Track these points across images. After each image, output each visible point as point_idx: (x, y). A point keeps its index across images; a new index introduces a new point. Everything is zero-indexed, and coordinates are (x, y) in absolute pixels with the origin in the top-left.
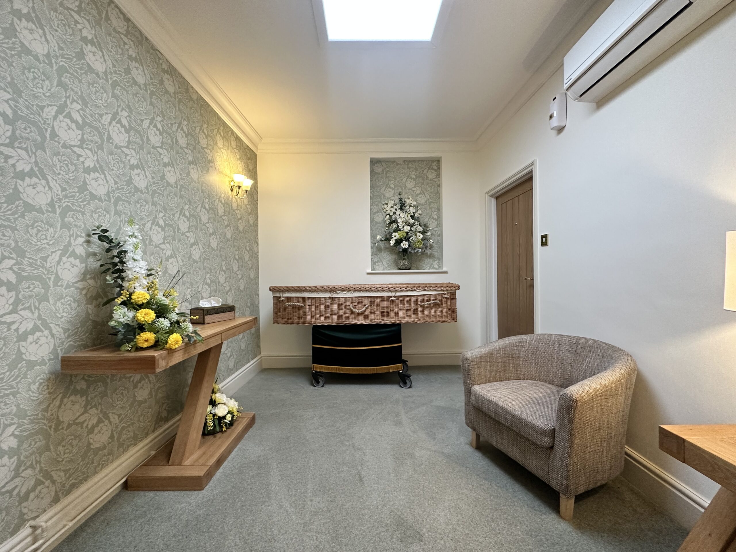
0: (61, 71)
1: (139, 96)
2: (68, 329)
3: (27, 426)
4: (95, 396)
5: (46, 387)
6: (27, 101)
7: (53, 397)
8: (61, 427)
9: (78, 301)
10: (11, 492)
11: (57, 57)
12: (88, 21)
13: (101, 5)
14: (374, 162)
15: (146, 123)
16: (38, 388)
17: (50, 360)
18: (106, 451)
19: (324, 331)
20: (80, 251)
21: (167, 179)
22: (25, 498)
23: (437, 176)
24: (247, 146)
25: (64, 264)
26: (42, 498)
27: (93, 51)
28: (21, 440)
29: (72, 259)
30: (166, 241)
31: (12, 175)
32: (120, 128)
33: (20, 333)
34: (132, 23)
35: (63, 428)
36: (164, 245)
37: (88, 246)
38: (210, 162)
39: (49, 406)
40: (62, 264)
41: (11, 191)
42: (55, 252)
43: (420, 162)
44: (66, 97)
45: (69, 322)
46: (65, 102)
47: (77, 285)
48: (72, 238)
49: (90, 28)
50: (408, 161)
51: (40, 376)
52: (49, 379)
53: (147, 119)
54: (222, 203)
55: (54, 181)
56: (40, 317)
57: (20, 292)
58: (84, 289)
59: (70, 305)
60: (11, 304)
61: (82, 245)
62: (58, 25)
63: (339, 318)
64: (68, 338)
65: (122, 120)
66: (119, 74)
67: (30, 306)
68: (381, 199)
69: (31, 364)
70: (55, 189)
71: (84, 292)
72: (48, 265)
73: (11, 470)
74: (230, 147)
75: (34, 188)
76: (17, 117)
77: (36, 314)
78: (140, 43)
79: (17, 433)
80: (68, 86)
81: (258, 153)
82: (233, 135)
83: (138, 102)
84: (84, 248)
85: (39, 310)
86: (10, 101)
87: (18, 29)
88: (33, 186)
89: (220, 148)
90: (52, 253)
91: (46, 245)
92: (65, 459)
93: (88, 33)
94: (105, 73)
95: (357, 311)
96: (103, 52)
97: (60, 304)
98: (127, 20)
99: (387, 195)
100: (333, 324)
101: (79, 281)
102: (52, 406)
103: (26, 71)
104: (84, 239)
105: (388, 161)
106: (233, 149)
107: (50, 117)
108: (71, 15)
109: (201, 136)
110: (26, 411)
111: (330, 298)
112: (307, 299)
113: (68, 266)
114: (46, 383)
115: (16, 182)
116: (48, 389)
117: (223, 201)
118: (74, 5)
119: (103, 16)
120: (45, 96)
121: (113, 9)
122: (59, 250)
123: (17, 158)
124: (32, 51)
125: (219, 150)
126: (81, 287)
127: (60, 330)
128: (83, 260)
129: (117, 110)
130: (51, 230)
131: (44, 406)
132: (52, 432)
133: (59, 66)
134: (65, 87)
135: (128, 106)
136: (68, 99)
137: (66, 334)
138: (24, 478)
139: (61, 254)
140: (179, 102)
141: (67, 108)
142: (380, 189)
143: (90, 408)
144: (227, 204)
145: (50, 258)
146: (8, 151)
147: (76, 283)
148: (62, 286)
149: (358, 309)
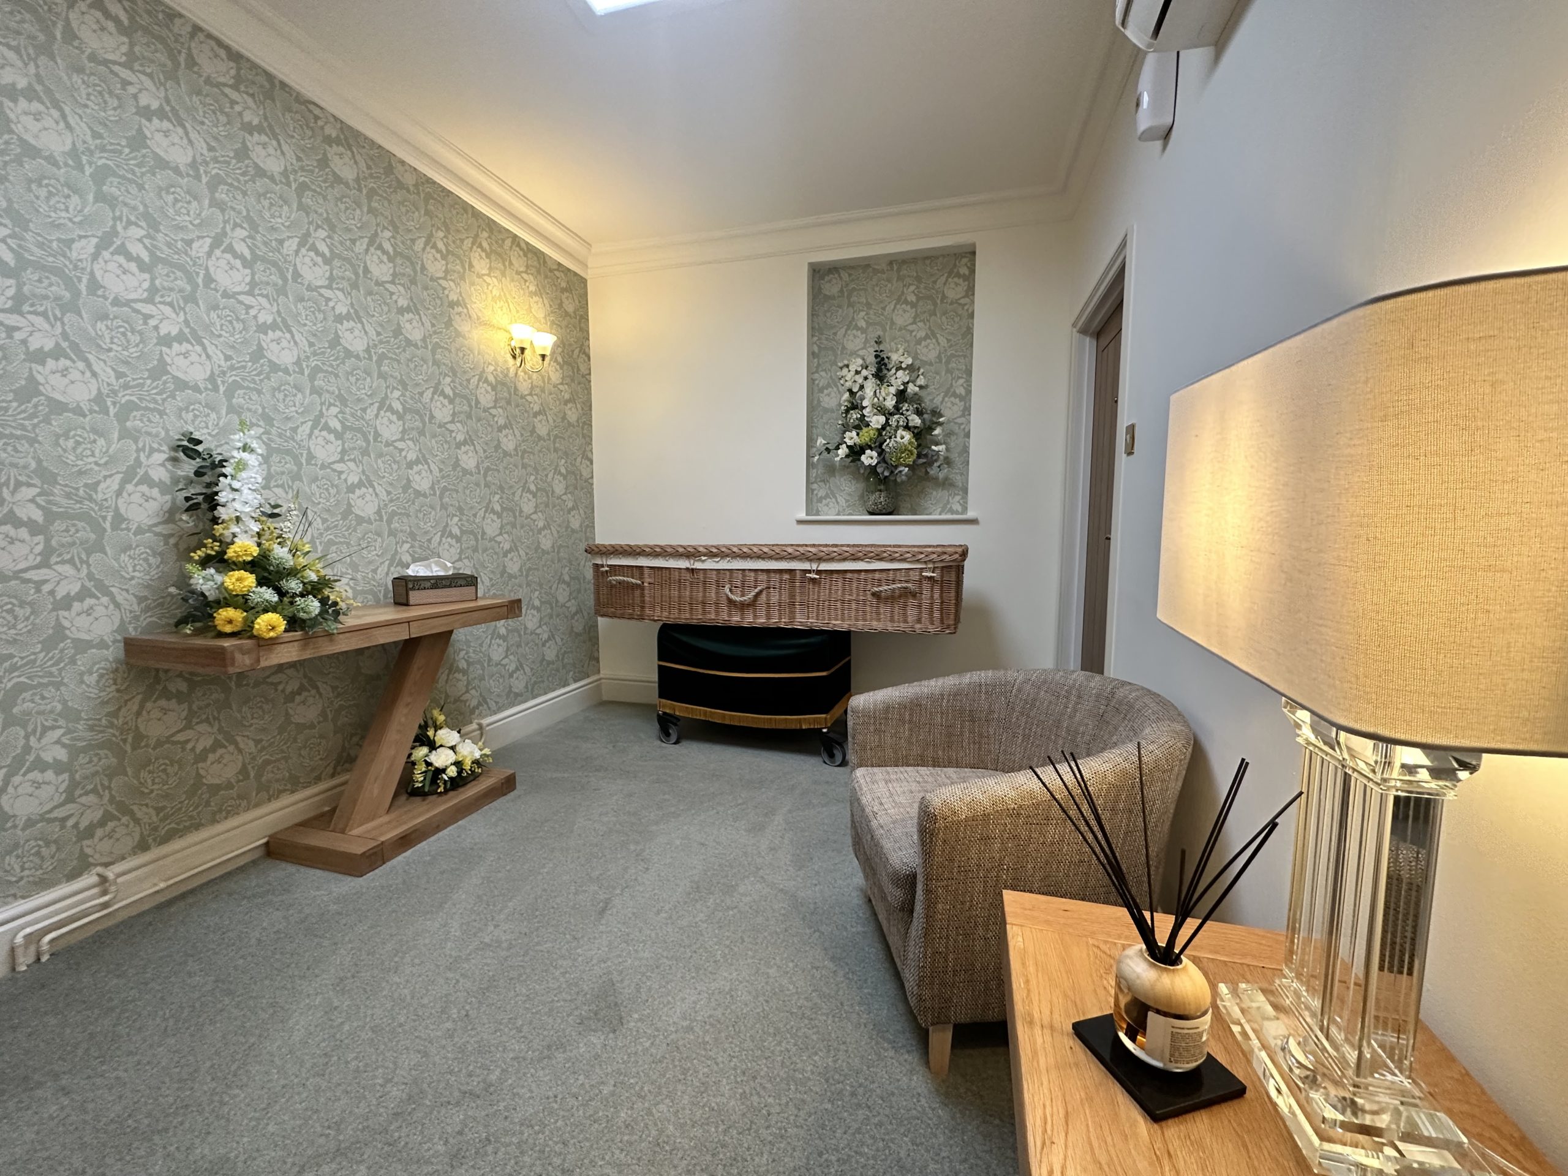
0: (101, 176)
1: (273, 196)
2: (146, 598)
3: (81, 734)
4: (208, 705)
5: (111, 682)
6: (39, 235)
7: (126, 697)
8: (143, 744)
9: (161, 554)
10: (64, 820)
11: (91, 153)
12: (150, 76)
13: (176, 41)
14: (819, 273)
15: (291, 245)
16: (98, 682)
17: (115, 641)
18: (233, 793)
19: (677, 635)
20: (160, 474)
21: (347, 345)
22: (89, 833)
23: (967, 291)
24: (559, 264)
25: (129, 495)
26: (118, 840)
27: (164, 129)
28: (74, 752)
29: (144, 488)
30: (346, 458)
31: (23, 357)
32: (232, 260)
33: (58, 598)
34: (248, 60)
35: (147, 746)
36: (342, 465)
37: (174, 466)
38: (452, 305)
39: (119, 709)
40: (125, 494)
41: (23, 382)
42: (111, 476)
43: (928, 262)
44: (114, 219)
45: (148, 587)
46: (114, 227)
47: (158, 529)
48: (142, 454)
49: (154, 89)
50: (899, 263)
51: (99, 663)
52: (117, 670)
53: (292, 237)
54: (490, 384)
55: (102, 363)
56: (90, 576)
57: (53, 537)
58: (172, 535)
59: (146, 560)
60: (39, 554)
61: (163, 465)
62: (89, 94)
63: (704, 612)
64: (147, 609)
65: (234, 244)
66: (225, 162)
67: (72, 558)
68: (836, 356)
69: (82, 646)
70: (102, 376)
71: (172, 541)
72: (100, 496)
73: (61, 790)
74: (508, 271)
75: (65, 376)
76: (23, 264)
77: (84, 571)
78: (269, 96)
79: (65, 740)
80: (116, 199)
81: (589, 275)
82: (519, 245)
83: (270, 209)
84: (167, 470)
85: (89, 565)
86: (9, 241)
87: (12, 116)
88: (62, 371)
89: (479, 276)
90: (105, 477)
91: (93, 466)
92: (155, 792)
93: (150, 99)
94: (193, 164)
95: (738, 599)
96: (184, 127)
97: (127, 559)
98: (235, 57)
99: (850, 346)
100: (694, 622)
101: (159, 523)
102: (124, 710)
103: (34, 186)
104: (166, 456)
105: (852, 268)
106: (518, 273)
107: (85, 256)
108: (112, 72)
109: (429, 256)
110: (80, 712)
111: (687, 569)
112: (646, 571)
113: (136, 498)
114: (112, 676)
115: (31, 369)
116: (115, 684)
117: (491, 379)
118: (118, 53)
119: (182, 59)
120: (74, 223)
121: (201, 43)
122: (118, 472)
123: (30, 329)
124: (40, 150)
125: (477, 280)
126: (165, 532)
127: (131, 597)
128: (164, 489)
129: (224, 228)
130: (101, 442)
131: (110, 708)
132: (128, 748)
133: (97, 167)
134: (111, 202)
135: (248, 218)
136: (118, 223)
137: (143, 605)
138: (84, 805)
139: (122, 479)
140: (369, 197)
141: (117, 237)
142: (835, 334)
143: (197, 723)
144: (504, 384)
145: (102, 486)
146: (12, 320)
147: (155, 525)
148: (128, 529)
149: (743, 595)
